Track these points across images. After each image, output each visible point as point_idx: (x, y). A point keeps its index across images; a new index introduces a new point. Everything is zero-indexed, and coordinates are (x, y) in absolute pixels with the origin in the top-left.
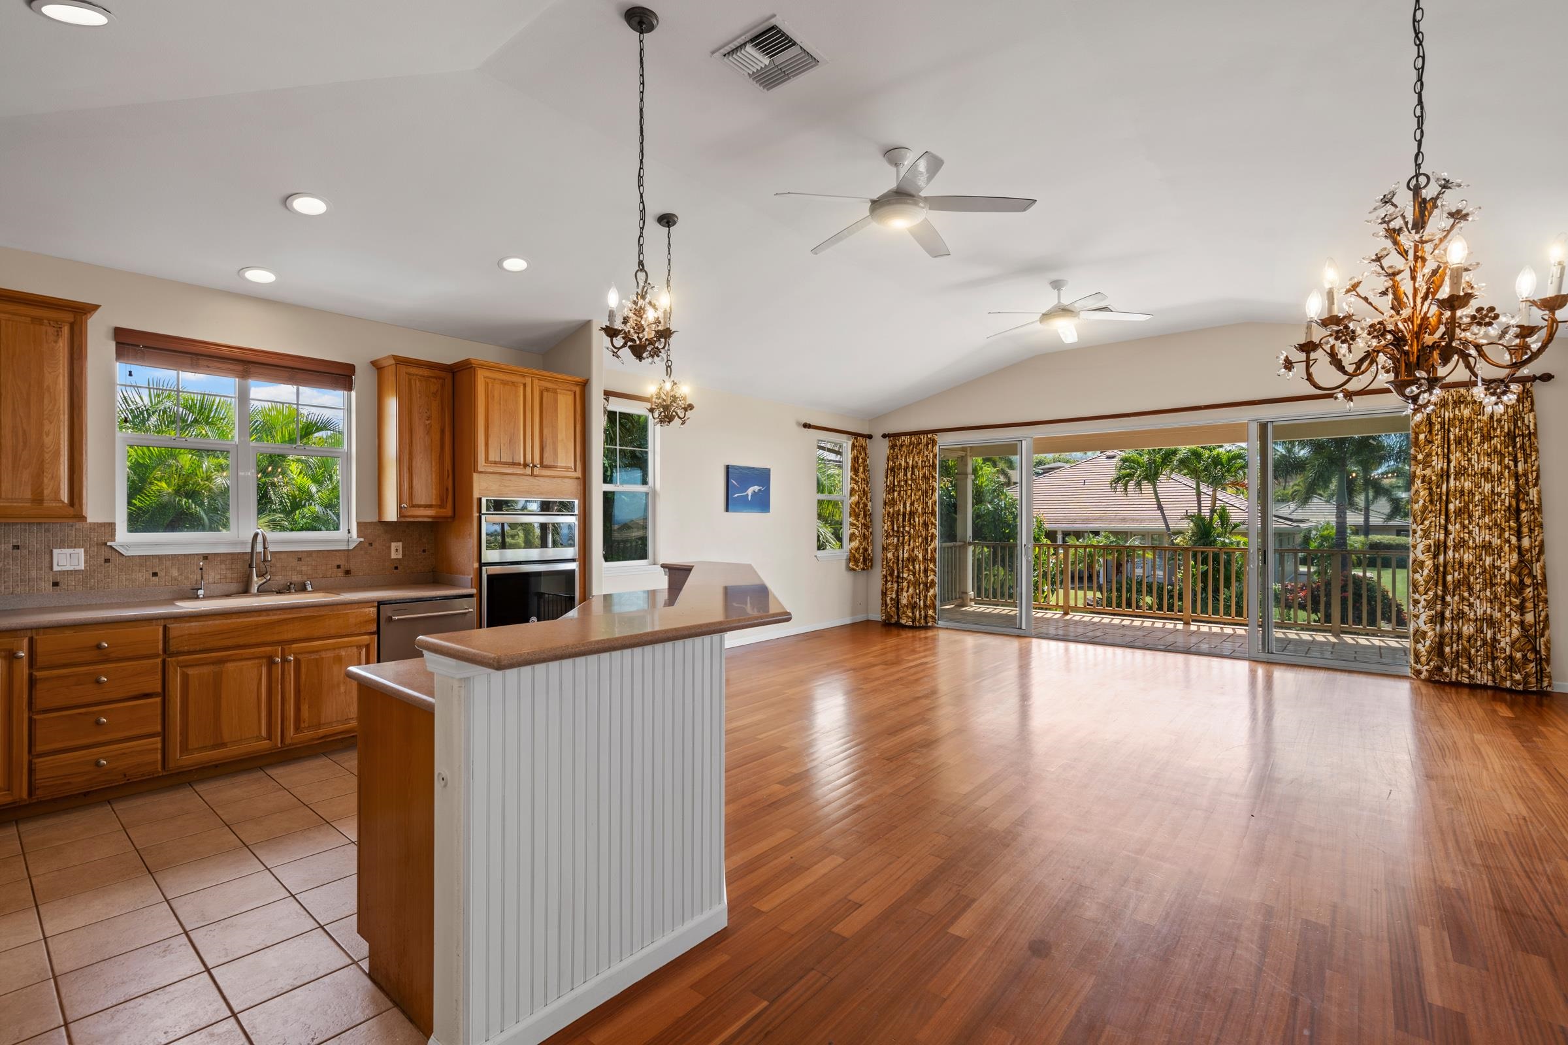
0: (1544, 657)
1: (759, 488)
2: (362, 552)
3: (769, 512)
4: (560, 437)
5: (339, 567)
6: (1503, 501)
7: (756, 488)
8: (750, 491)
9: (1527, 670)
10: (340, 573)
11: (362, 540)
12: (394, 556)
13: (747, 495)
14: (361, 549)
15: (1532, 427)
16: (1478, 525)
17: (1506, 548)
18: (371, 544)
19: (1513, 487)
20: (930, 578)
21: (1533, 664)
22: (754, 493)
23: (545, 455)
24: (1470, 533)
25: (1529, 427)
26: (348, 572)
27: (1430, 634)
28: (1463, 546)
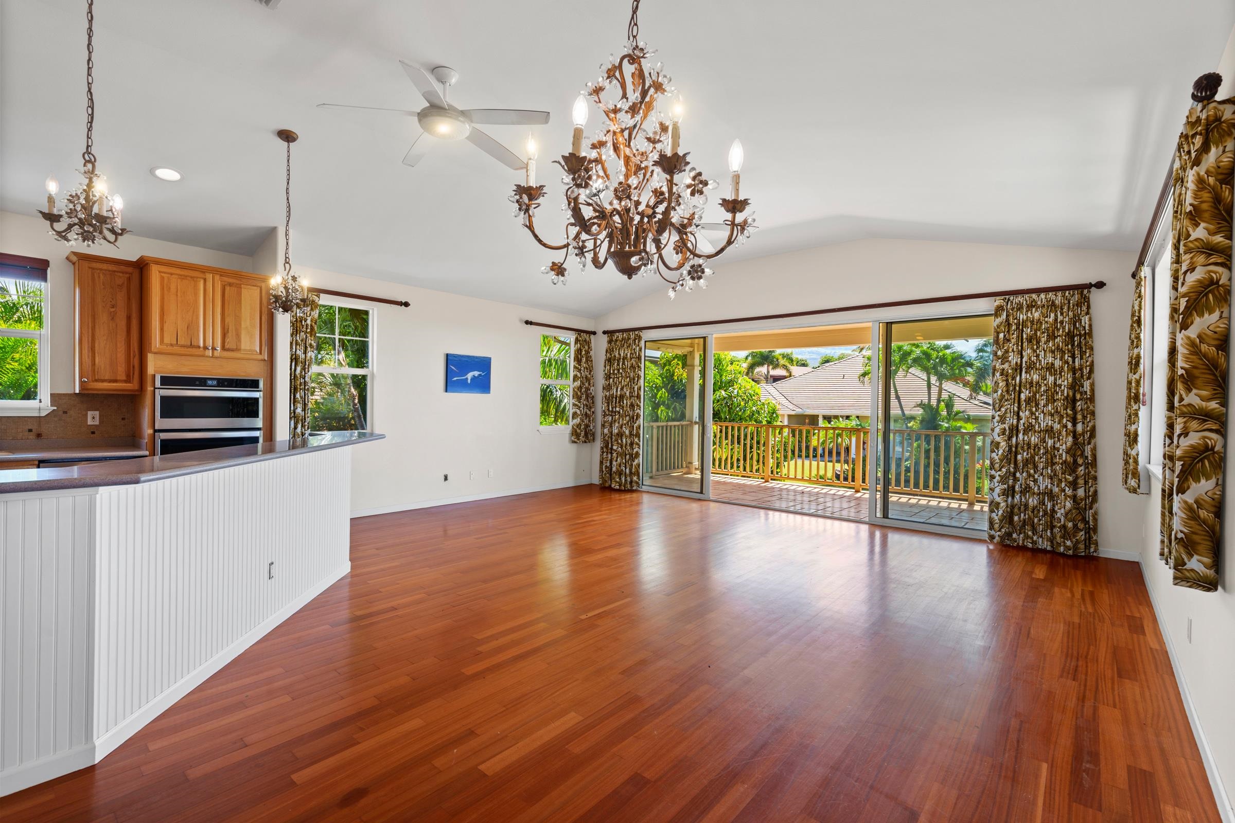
0: (1091, 526)
1: (479, 373)
2: (56, 419)
3: (489, 393)
4: (243, 326)
5: (30, 431)
6: (1063, 392)
7: (476, 373)
8: (470, 376)
9: (1078, 538)
10: (32, 436)
11: (55, 408)
12: (90, 422)
13: (467, 379)
14: (55, 416)
15: (1087, 328)
16: (1043, 412)
17: (1064, 433)
18: (65, 412)
19: (1070, 380)
20: (635, 450)
21: (1083, 533)
22: (474, 378)
23: (227, 340)
24: (1036, 419)
25: (1085, 327)
26: (39, 435)
27: (1003, 504)
28: (1030, 430)
